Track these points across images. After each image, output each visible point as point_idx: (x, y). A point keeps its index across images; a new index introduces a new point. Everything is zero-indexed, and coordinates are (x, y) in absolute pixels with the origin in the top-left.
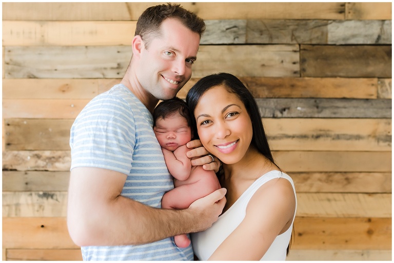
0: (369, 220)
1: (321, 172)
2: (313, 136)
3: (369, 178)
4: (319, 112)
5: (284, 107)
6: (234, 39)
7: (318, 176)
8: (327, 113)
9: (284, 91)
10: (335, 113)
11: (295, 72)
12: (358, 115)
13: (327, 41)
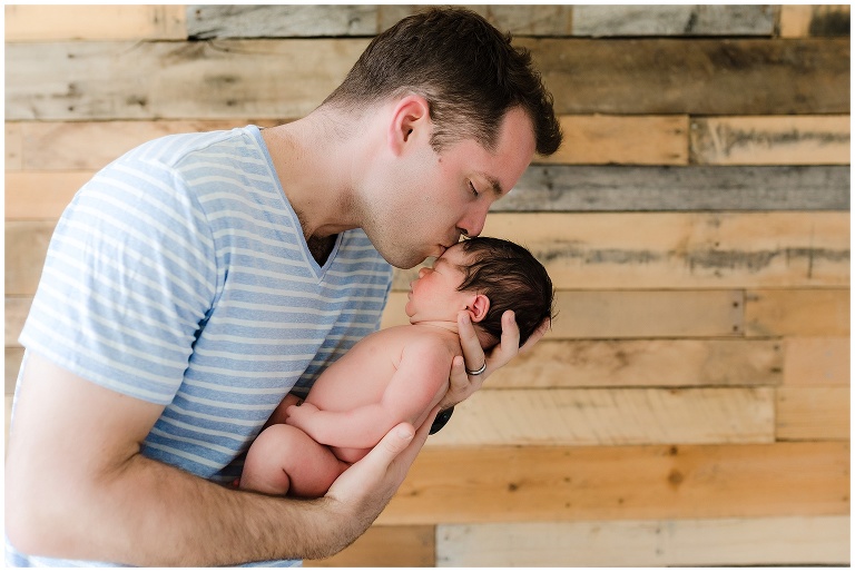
0: (674, 450)
3: (672, 351)
4: (554, 199)
6: (350, 23)
8: (572, 199)
10: (591, 200)
12: (646, 205)
13: (570, 27)
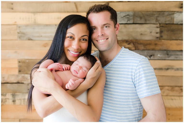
1: (169, 86)
2: (165, 69)
4: (168, 57)
5: (151, 54)
6: (128, 21)
7: (167, 88)
8: (172, 57)
9: (152, 47)
11: (157, 38)
13: (173, 22)
